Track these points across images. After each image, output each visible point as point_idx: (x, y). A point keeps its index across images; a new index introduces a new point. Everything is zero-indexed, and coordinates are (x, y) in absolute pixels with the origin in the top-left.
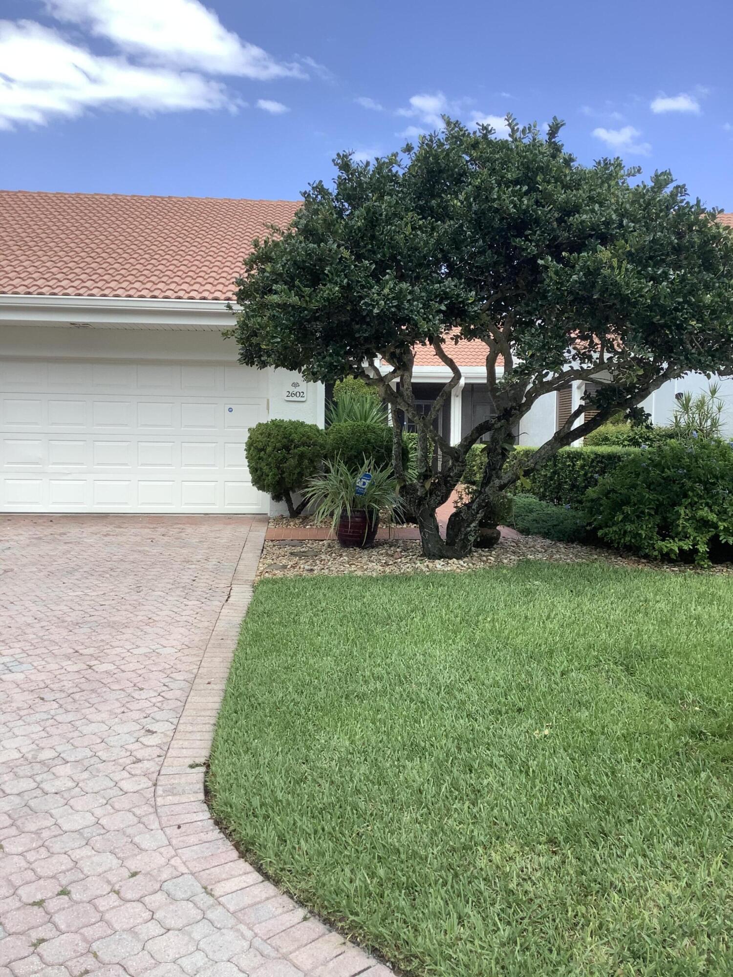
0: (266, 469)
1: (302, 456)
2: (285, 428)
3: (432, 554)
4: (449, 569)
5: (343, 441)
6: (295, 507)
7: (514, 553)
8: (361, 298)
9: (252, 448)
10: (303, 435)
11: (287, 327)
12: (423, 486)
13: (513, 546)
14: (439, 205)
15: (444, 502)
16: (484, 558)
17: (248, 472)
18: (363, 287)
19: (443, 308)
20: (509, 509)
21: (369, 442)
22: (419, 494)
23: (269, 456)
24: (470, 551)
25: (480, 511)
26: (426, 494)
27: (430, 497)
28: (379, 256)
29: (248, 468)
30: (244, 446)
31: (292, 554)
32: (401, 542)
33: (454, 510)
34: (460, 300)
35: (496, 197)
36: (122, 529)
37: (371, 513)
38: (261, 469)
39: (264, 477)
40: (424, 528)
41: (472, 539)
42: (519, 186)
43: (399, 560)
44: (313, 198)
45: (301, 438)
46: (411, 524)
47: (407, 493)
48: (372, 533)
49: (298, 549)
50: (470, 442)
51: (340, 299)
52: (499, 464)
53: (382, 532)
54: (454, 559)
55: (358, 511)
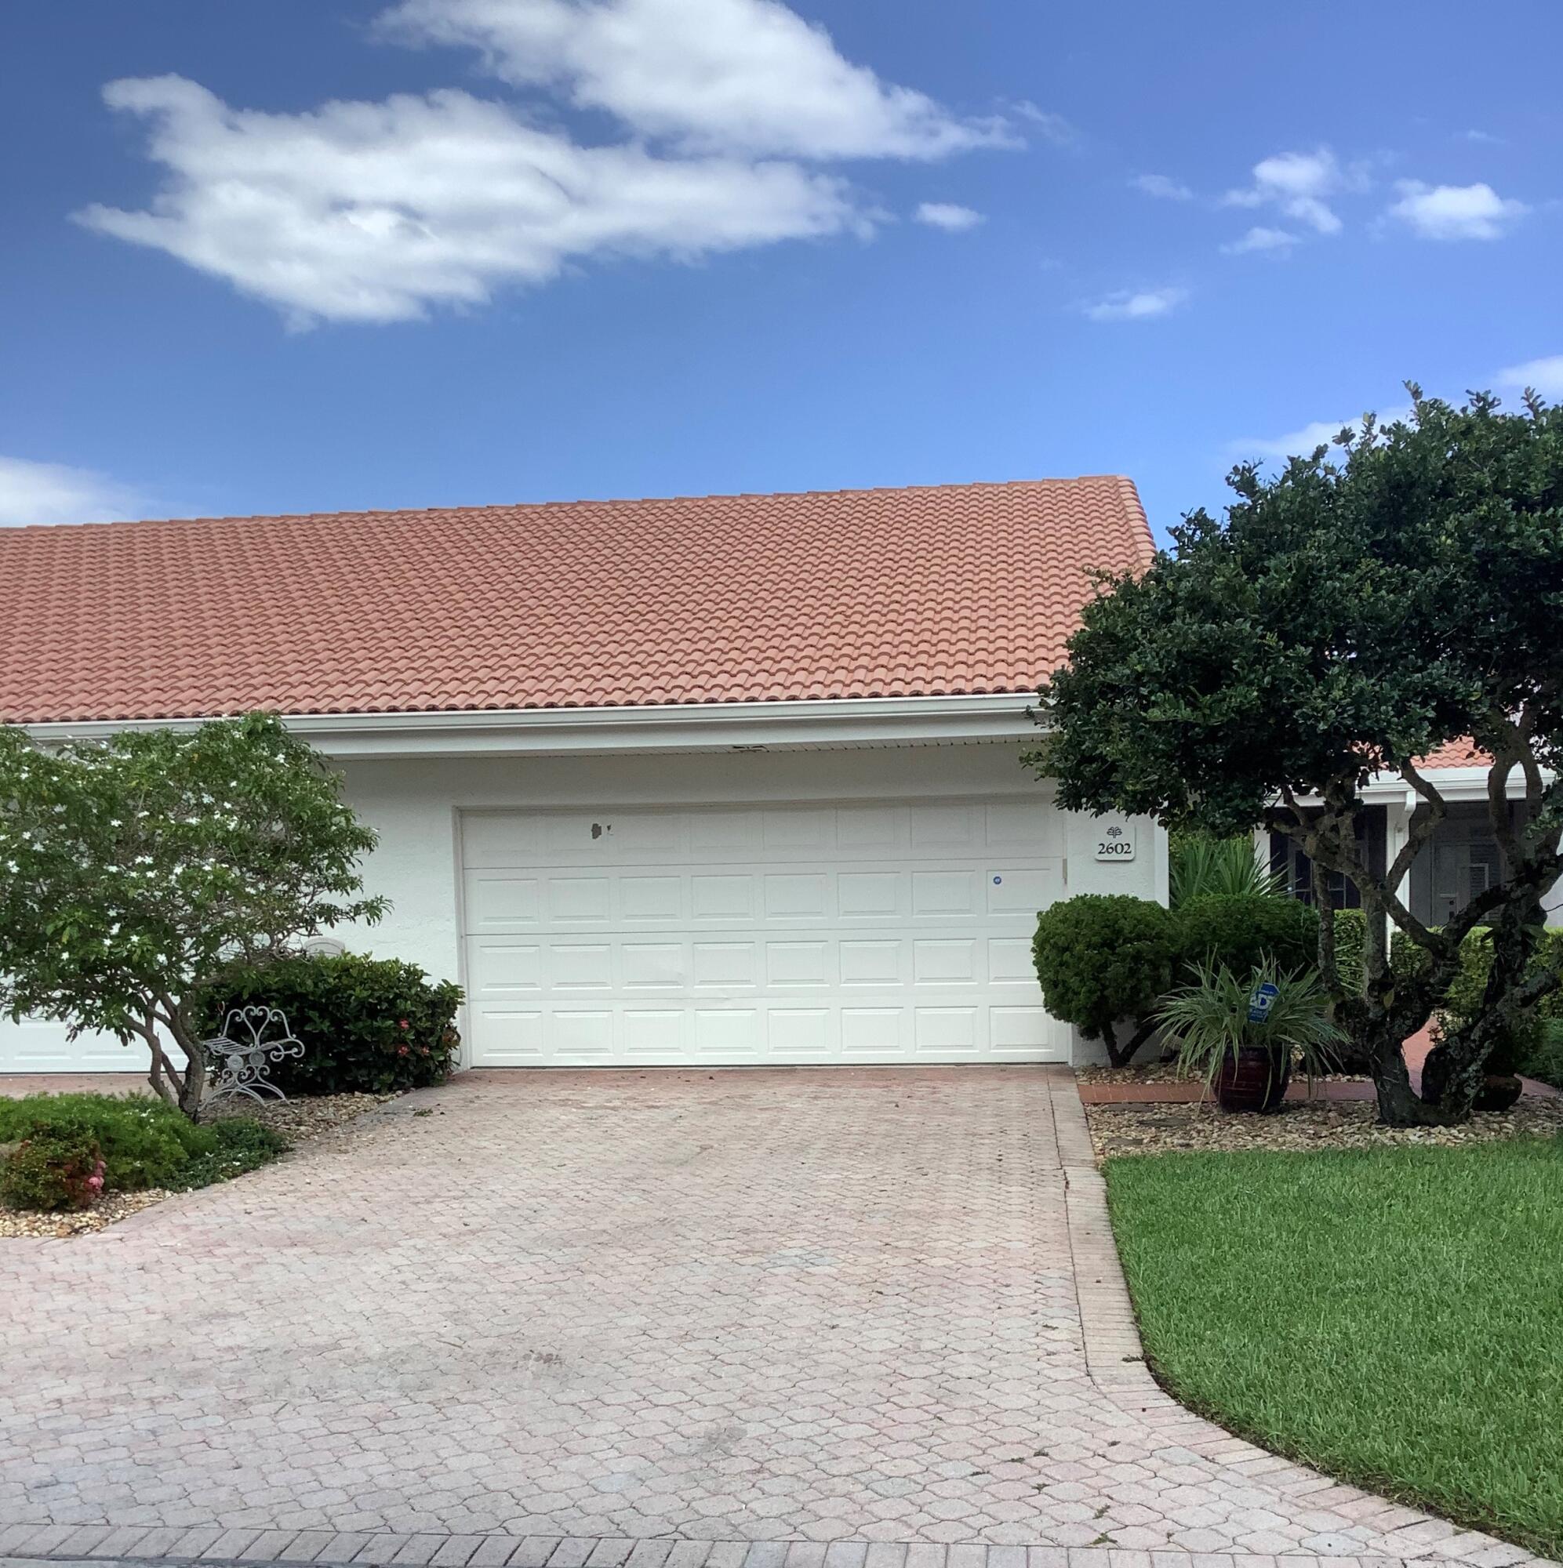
0: (1074, 982)
1: (1137, 957)
2: (1106, 909)
3: (1398, 1119)
4: (1433, 1141)
5: (1211, 928)
6: (1120, 1048)
7: (1550, 1117)
8: (1295, 706)
9: (1048, 947)
10: (1139, 921)
11: (1164, 754)
12: (1380, 1003)
13: (1547, 1108)
14: (1411, 540)
15: (1417, 1030)
16: (1496, 1126)
17: (1040, 989)
18: (1299, 689)
19: (1431, 714)
20: (1537, 1044)
21: (1258, 929)
22: (1371, 1015)
23: (1080, 959)
24: (1468, 1115)
25: (1486, 1044)
26: (1384, 1017)
27: (1392, 1020)
28: (1316, 633)
29: (1038, 982)
30: (1031, 944)
31: (1141, 1123)
32: (1330, 1103)
33: (1432, 1046)
34: (1458, 697)
35: (1513, 530)
36: (833, 1089)
37: (1277, 1052)
38: (1064, 982)
39: (1070, 995)
40: (1381, 1074)
41: (1471, 1092)
42: (1552, 509)
43: (1340, 1129)
44: (1189, 537)
45: (1135, 926)
46: (1340, 1075)
47: (1349, 1016)
48: (1280, 1088)
49: (1147, 1116)
50: (1464, 924)
51: (1258, 708)
52: (1518, 961)
53: (1297, 1088)
54: (1441, 1127)
55: (1255, 1050)
